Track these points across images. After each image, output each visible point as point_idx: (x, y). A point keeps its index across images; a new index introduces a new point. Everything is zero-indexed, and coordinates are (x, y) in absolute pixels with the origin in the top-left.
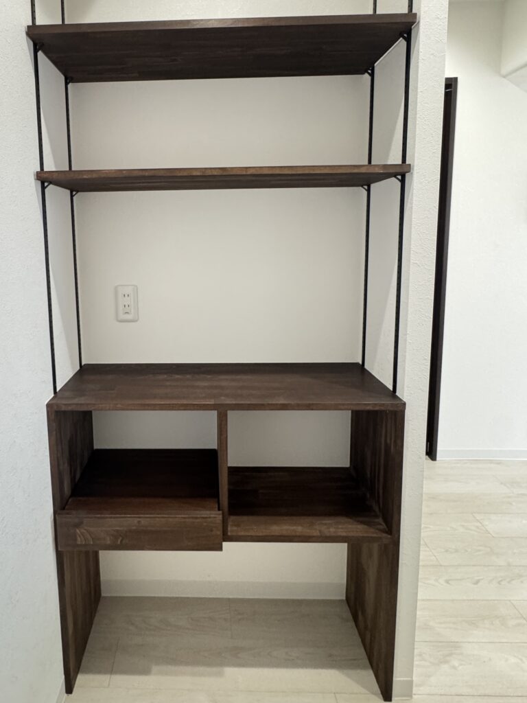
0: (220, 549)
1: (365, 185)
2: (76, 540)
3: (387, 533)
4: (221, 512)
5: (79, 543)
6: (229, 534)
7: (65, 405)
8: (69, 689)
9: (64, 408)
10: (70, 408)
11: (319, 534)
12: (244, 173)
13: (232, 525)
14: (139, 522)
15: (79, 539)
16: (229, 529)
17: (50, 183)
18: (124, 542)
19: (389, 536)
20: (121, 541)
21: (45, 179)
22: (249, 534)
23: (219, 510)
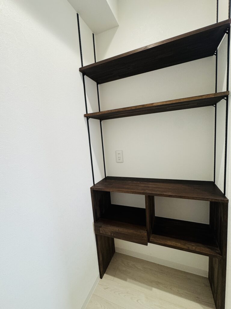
0: (147, 245)
1: (214, 104)
2: (100, 232)
3: (220, 254)
4: (147, 232)
5: (101, 232)
6: (150, 240)
7: (95, 188)
8: (101, 277)
9: (95, 189)
10: (97, 190)
11: (187, 248)
12: (151, 106)
13: (152, 238)
14: (119, 230)
15: (101, 231)
16: (151, 238)
17: (89, 118)
18: (114, 235)
19: (221, 256)
20: (113, 235)
21: (88, 116)
22: (158, 242)
23: (146, 231)
